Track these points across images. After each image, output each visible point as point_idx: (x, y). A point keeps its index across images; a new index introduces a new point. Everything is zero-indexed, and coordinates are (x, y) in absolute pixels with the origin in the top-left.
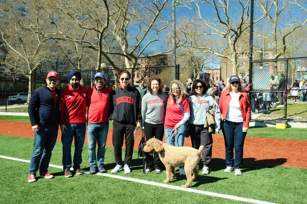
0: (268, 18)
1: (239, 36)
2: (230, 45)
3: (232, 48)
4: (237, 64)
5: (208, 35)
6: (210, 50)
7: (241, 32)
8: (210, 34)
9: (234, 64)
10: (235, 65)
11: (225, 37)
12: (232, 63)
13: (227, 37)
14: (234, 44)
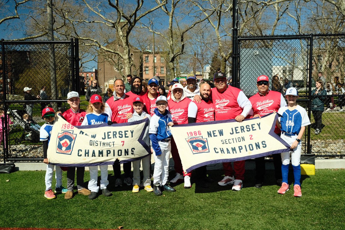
0: (163, 9)
1: (133, 27)
2: (121, 38)
3: (124, 42)
4: (130, 62)
5: (90, 22)
6: (96, 42)
7: (135, 21)
8: (93, 22)
9: (127, 62)
10: (128, 64)
11: (114, 27)
12: (125, 61)
13: (117, 27)
14: (127, 37)
